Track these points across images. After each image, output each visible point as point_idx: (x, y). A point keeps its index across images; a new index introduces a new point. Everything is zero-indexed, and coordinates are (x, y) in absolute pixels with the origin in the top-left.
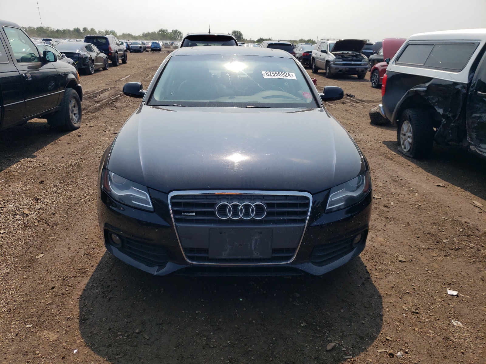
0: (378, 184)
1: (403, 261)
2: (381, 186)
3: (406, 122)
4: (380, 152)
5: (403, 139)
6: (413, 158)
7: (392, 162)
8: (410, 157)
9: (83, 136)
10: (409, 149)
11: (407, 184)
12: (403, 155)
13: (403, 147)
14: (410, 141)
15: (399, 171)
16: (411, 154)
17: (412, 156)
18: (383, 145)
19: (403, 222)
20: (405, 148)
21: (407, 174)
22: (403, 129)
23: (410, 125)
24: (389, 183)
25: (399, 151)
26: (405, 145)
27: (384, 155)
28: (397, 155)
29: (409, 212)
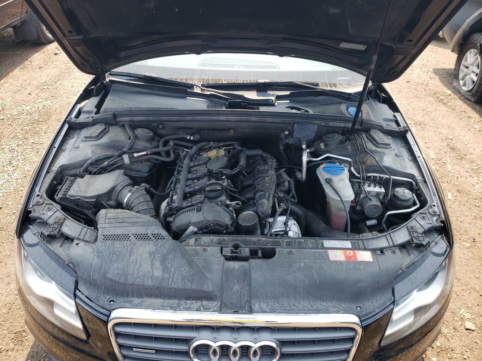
0: (429, 153)
1: (471, 330)
2: (433, 159)
3: (473, 51)
4: (430, 89)
5: (464, 73)
6: (474, 102)
7: (446, 108)
8: (470, 100)
9: (60, 55)
10: (470, 88)
11: (468, 154)
12: (460, 96)
13: (461, 82)
14: (475, 79)
15: (456, 128)
16: (473, 96)
17: (473, 100)
18: (434, 75)
19: (467, 237)
20: (464, 85)
21: (467, 134)
22: (466, 58)
23: (479, 57)
24: (443, 152)
25: (455, 89)
26: (465, 81)
27: (435, 96)
28: (453, 95)
29: (474, 214)
